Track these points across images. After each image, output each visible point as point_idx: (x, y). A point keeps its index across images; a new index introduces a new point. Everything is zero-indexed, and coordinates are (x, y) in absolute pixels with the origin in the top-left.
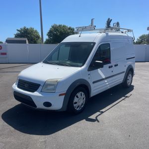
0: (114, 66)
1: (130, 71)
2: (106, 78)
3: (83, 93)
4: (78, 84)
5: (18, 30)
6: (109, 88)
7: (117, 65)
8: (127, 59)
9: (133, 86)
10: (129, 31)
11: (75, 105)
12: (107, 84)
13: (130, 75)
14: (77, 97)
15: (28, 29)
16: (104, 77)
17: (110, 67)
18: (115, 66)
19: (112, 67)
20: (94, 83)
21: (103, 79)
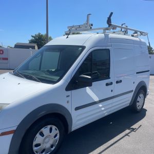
0: (114, 83)
1: (142, 90)
2: (101, 101)
3: (54, 127)
4: (43, 113)
5: (33, 37)
6: (106, 114)
7: (121, 81)
8: (137, 73)
9: (146, 110)
10: (142, 33)
11: (35, 149)
12: (103, 110)
13: (141, 95)
14: (42, 135)
15: (42, 35)
16: (96, 99)
17: (107, 85)
18: (117, 82)
19: (111, 83)
20: (77, 109)
21: (95, 103)
